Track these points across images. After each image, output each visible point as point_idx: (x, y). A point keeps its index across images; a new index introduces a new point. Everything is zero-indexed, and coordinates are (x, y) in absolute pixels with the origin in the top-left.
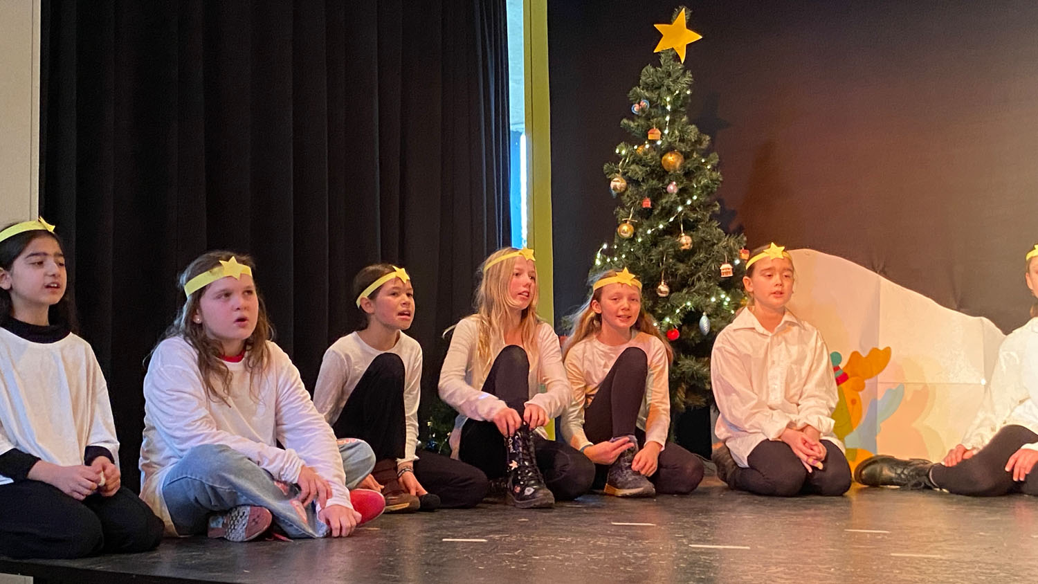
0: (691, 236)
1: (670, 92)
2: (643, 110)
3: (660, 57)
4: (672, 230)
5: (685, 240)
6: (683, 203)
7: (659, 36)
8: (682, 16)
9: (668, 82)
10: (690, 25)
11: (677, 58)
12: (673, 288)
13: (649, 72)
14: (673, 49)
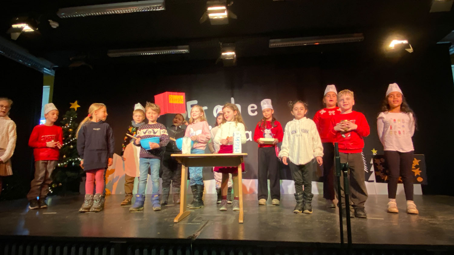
0: (73, 146)
1: (72, 117)
2: (65, 119)
3: (71, 109)
4: (69, 145)
5: (72, 146)
6: (72, 139)
7: (71, 105)
8: (76, 102)
9: (72, 114)
10: (78, 104)
11: (75, 110)
12: (67, 157)
13: (68, 112)
14: (74, 108)
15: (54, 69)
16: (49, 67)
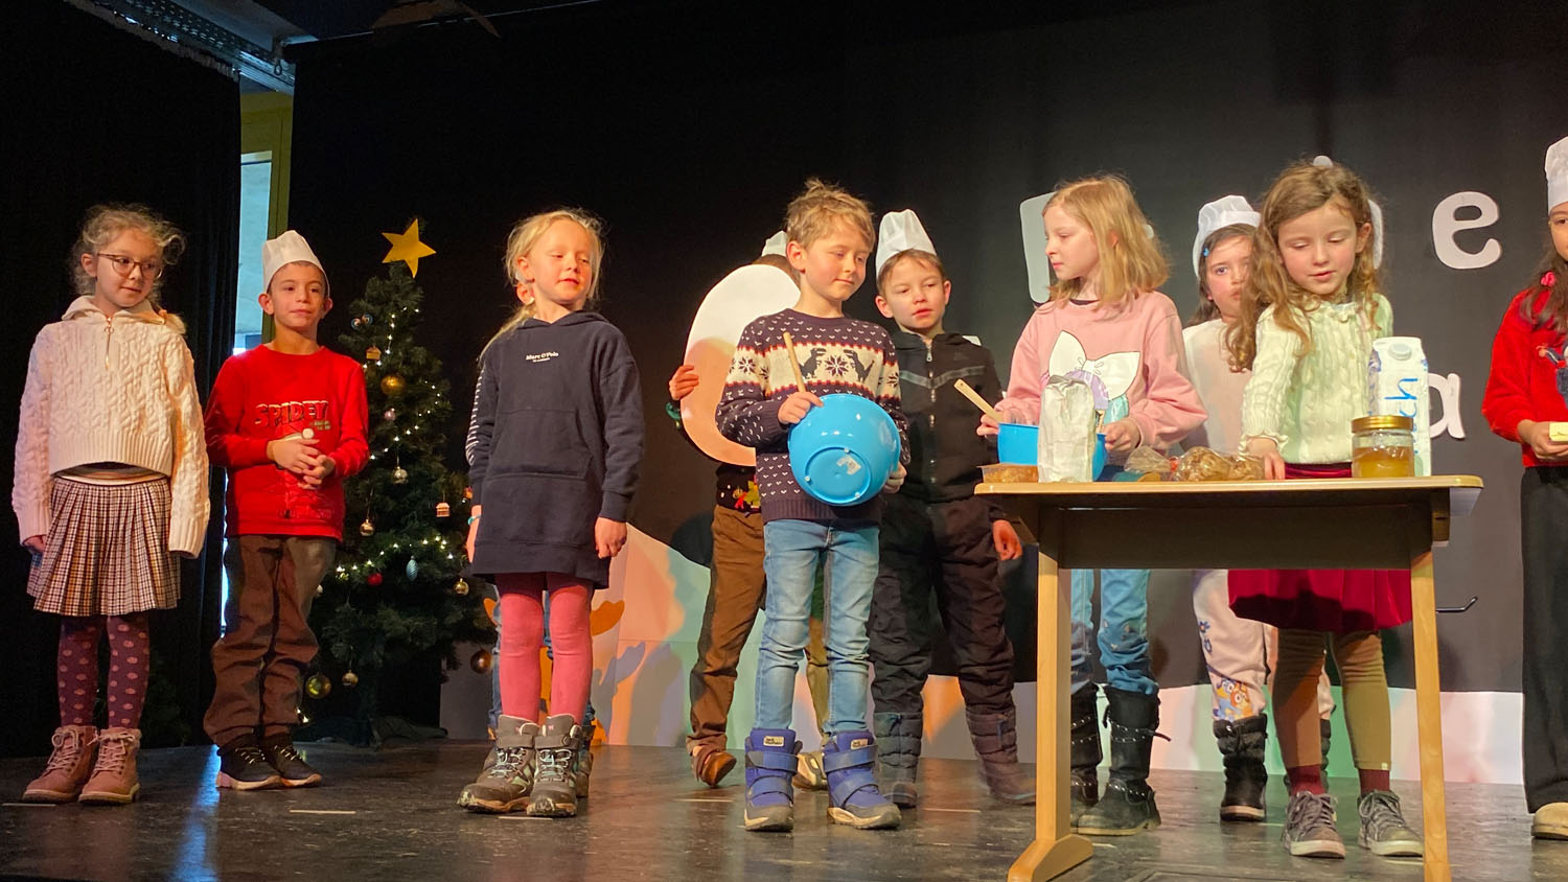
0: (408, 470)
1: (397, 309)
2: (362, 324)
3: (389, 269)
4: (388, 463)
5: (400, 474)
6: (401, 434)
7: (388, 246)
8: (414, 228)
9: (395, 296)
10: (425, 238)
11: (409, 272)
12: (378, 528)
13: (374, 286)
14: (404, 261)
15: (290, 53)
16: (268, 45)
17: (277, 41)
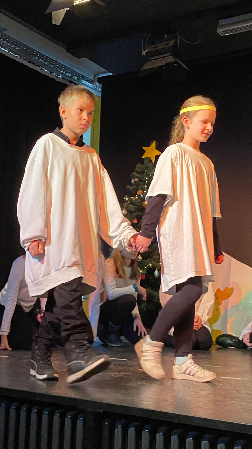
2: (135, 182)
3: (144, 160)
7: (144, 151)
9: (147, 171)
11: (151, 161)
13: (139, 166)
14: (149, 157)
15: (100, 80)
16: (92, 78)
17: (95, 76)
